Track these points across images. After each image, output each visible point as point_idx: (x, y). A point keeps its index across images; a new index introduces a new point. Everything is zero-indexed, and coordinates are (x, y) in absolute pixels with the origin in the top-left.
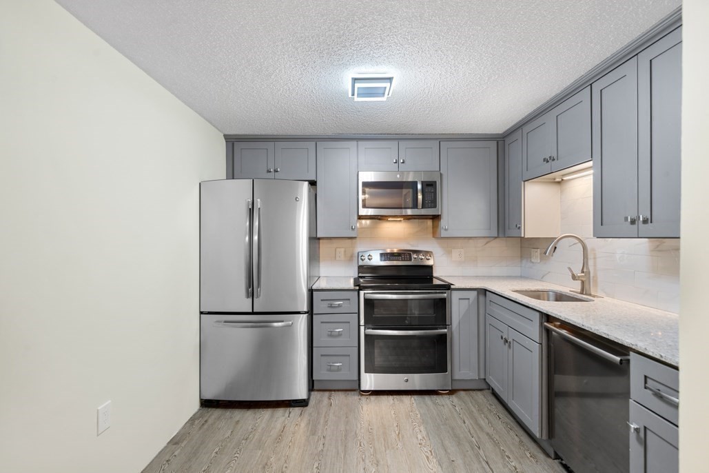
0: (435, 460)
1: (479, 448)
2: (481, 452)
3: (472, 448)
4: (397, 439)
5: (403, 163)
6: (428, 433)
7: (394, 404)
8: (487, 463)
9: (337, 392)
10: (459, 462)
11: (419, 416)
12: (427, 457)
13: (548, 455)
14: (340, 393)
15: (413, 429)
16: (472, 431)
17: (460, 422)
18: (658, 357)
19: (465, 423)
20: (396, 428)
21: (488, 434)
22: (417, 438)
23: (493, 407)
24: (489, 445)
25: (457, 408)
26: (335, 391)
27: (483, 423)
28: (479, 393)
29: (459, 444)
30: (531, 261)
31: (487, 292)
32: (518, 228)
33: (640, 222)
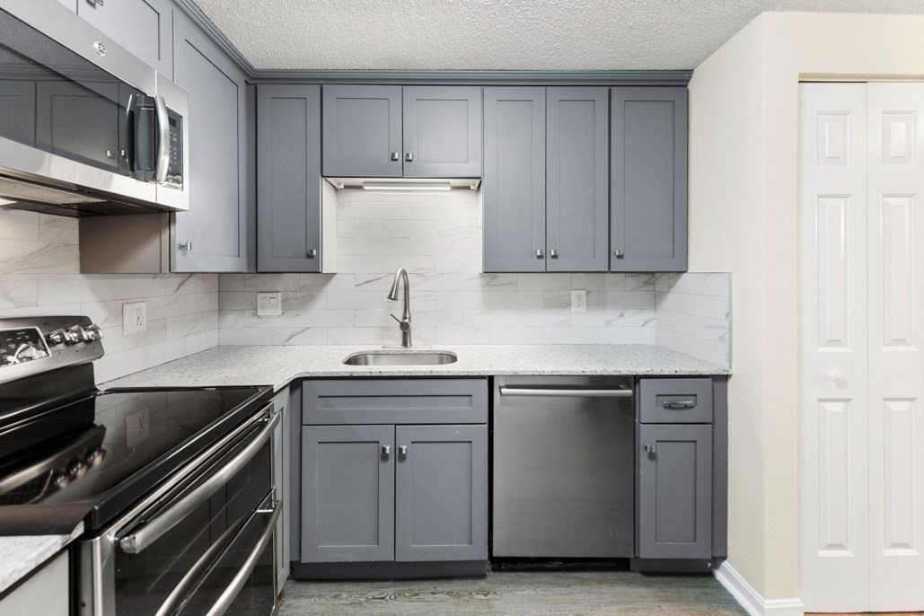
23: (345, 595)
30: (255, 315)
31: (305, 383)
32: (310, 256)
33: (549, 258)
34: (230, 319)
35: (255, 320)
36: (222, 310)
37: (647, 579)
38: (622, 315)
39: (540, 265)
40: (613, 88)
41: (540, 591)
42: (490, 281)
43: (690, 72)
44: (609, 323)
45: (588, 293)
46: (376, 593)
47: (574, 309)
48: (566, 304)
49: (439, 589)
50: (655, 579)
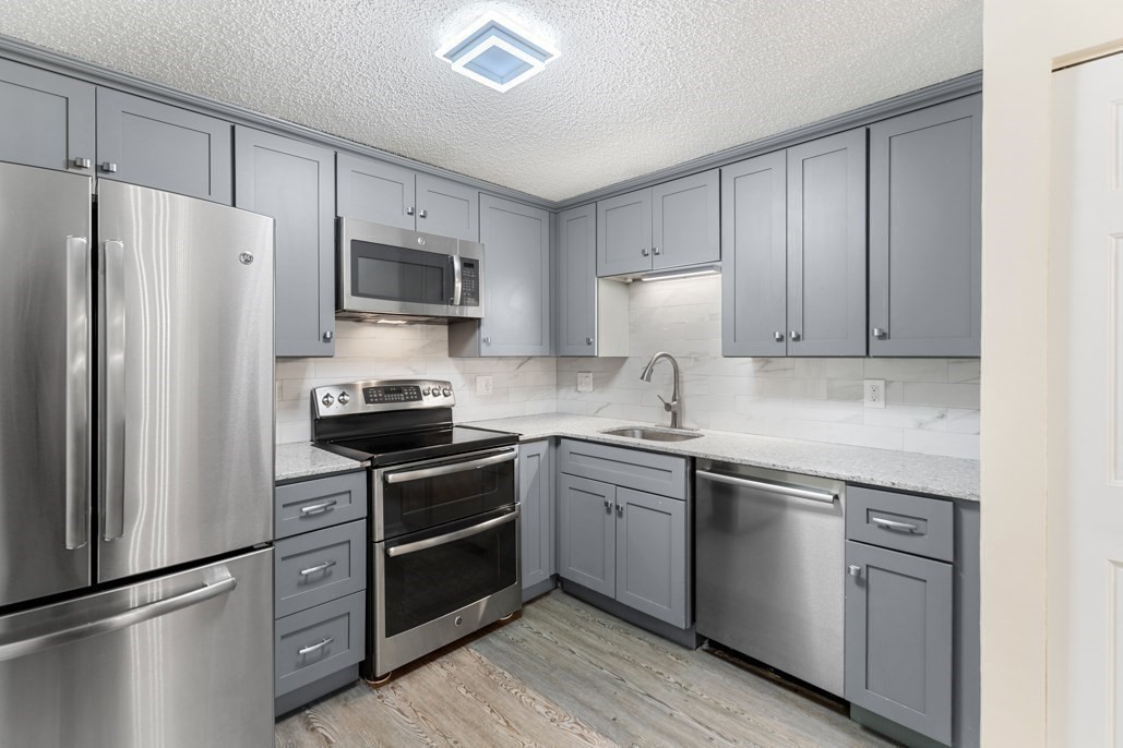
0: (594, 734)
1: (622, 680)
2: (630, 684)
3: (618, 686)
4: (515, 734)
5: (423, 217)
6: (546, 697)
7: (450, 674)
8: (649, 696)
9: (317, 708)
10: (622, 716)
11: (507, 674)
12: (581, 735)
13: (688, 648)
14: (325, 705)
15: (521, 702)
16: (594, 661)
17: (567, 654)
18: (889, 485)
19: (574, 653)
20: (495, 717)
21: (612, 654)
22: (539, 713)
23: (583, 612)
24: (629, 671)
25: (545, 635)
26: (308, 706)
27: (593, 640)
28: (548, 598)
29: (598, 689)
30: (576, 390)
31: (563, 441)
32: (589, 343)
33: (790, 340)
34: (563, 392)
35: (576, 395)
36: (559, 385)
37: (864, 733)
38: (942, 416)
39: (780, 348)
40: (871, 127)
41: (728, 681)
42: (763, 367)
43: (980, 72)
44: (920, 425)
45: (887, 384)
46: (602, 621)
47: (867, 403)
48: (856, 396)
49: (647, 639)
50: (869, 736)
